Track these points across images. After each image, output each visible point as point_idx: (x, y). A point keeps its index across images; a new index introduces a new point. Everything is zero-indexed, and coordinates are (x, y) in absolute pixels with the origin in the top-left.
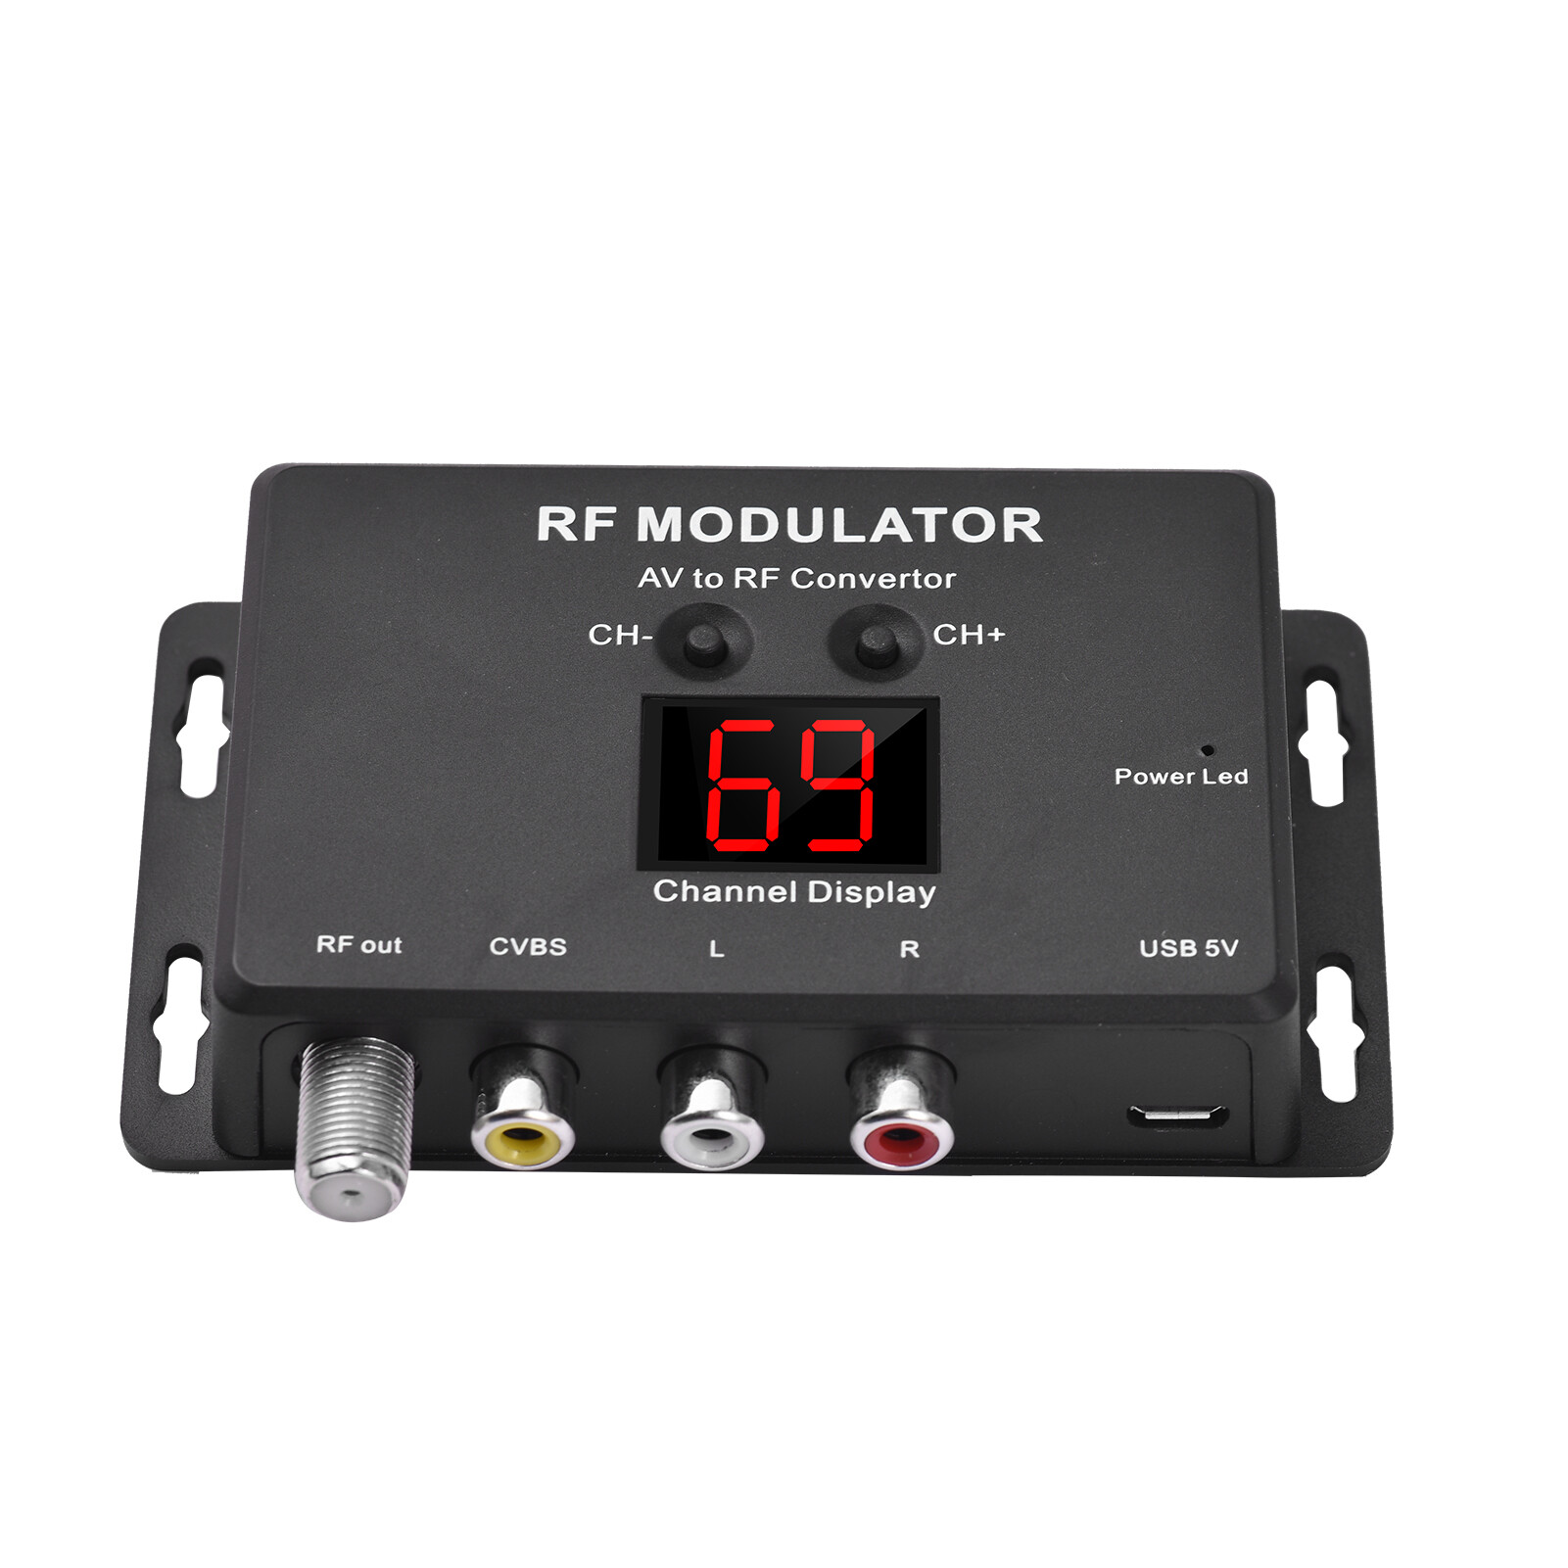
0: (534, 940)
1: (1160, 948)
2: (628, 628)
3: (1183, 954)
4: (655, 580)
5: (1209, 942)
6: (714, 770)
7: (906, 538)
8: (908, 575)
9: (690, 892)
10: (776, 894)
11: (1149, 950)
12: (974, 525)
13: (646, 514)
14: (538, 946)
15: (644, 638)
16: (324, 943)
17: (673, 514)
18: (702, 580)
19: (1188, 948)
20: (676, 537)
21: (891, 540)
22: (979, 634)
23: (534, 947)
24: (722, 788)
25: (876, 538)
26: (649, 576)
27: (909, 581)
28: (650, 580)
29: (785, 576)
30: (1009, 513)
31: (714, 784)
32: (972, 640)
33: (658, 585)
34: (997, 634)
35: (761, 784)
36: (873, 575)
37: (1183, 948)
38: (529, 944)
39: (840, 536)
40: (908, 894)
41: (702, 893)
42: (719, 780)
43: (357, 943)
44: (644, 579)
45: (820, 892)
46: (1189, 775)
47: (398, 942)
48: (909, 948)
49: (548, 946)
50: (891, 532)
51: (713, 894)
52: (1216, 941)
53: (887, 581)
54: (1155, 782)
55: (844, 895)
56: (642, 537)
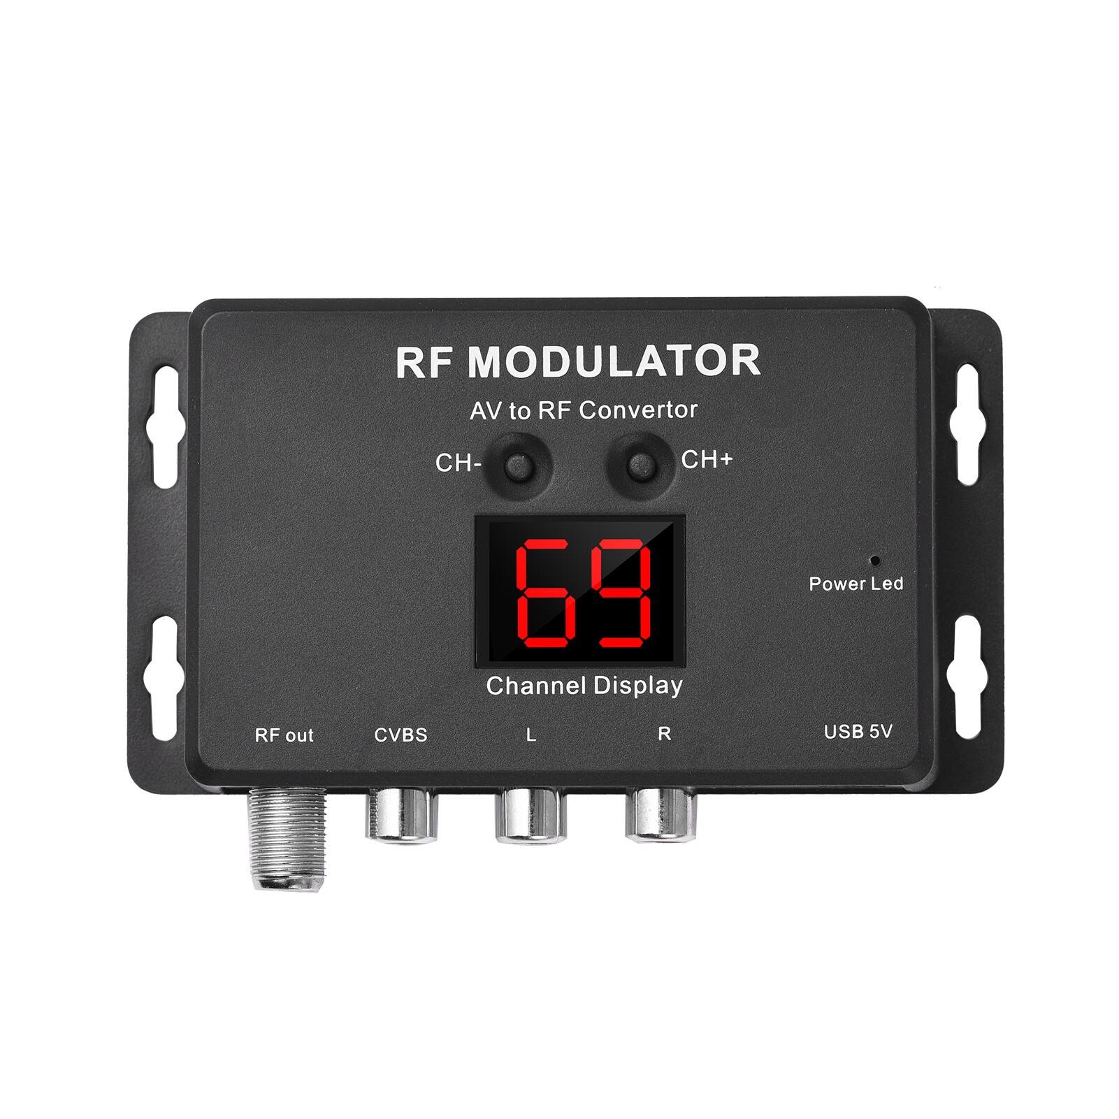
0: (405, 730)
1: (838, 732)
2: (463, 457)
3: (854, 736)
4: (482, 412)
5: (873, 726)
6: (521, 582)
7: (662, 373)
8: (664, 406)
9: (512, 686)
10: (572, 687)
11: (831, 734)
12: (711, 360)
13: (474, 352)
14: (407, 734)
15: (476, 465)
16: (260, 734)
17: (494, 352)
18: (516, 411)
19: (857, 731)
20: (496, 374)
21: (651, 374)
22: (714, 458)
23: (405, 735)
24: (528, 596)
25: (640, 373)
26: (477, 410)
27: (664, 410)
28: (478, 413)
29: (574, 407)
30: (737, 348)
31: (522, 593)
32: (709, 463)
33: (485, 418)
34: (727, 459)
35: (560, 592)
36: (638, 406)
37: (855, 731)
38: (401, 733)
39: (614, 372)
40: (663, 687)
41: (520, 687)
42: (525, 589)
43: (282, 733)
44: (474, 412)
45: (602, 685)
46: (862, 582)
47: (311, 732)
48: (664, 732)
49: (415, 734)
50: (651, 367)
51: (528, 689)
52: (877, 725)
53: (648, 411)
54: (838, 588)
55: (619, 687)
56: (472, 374)
